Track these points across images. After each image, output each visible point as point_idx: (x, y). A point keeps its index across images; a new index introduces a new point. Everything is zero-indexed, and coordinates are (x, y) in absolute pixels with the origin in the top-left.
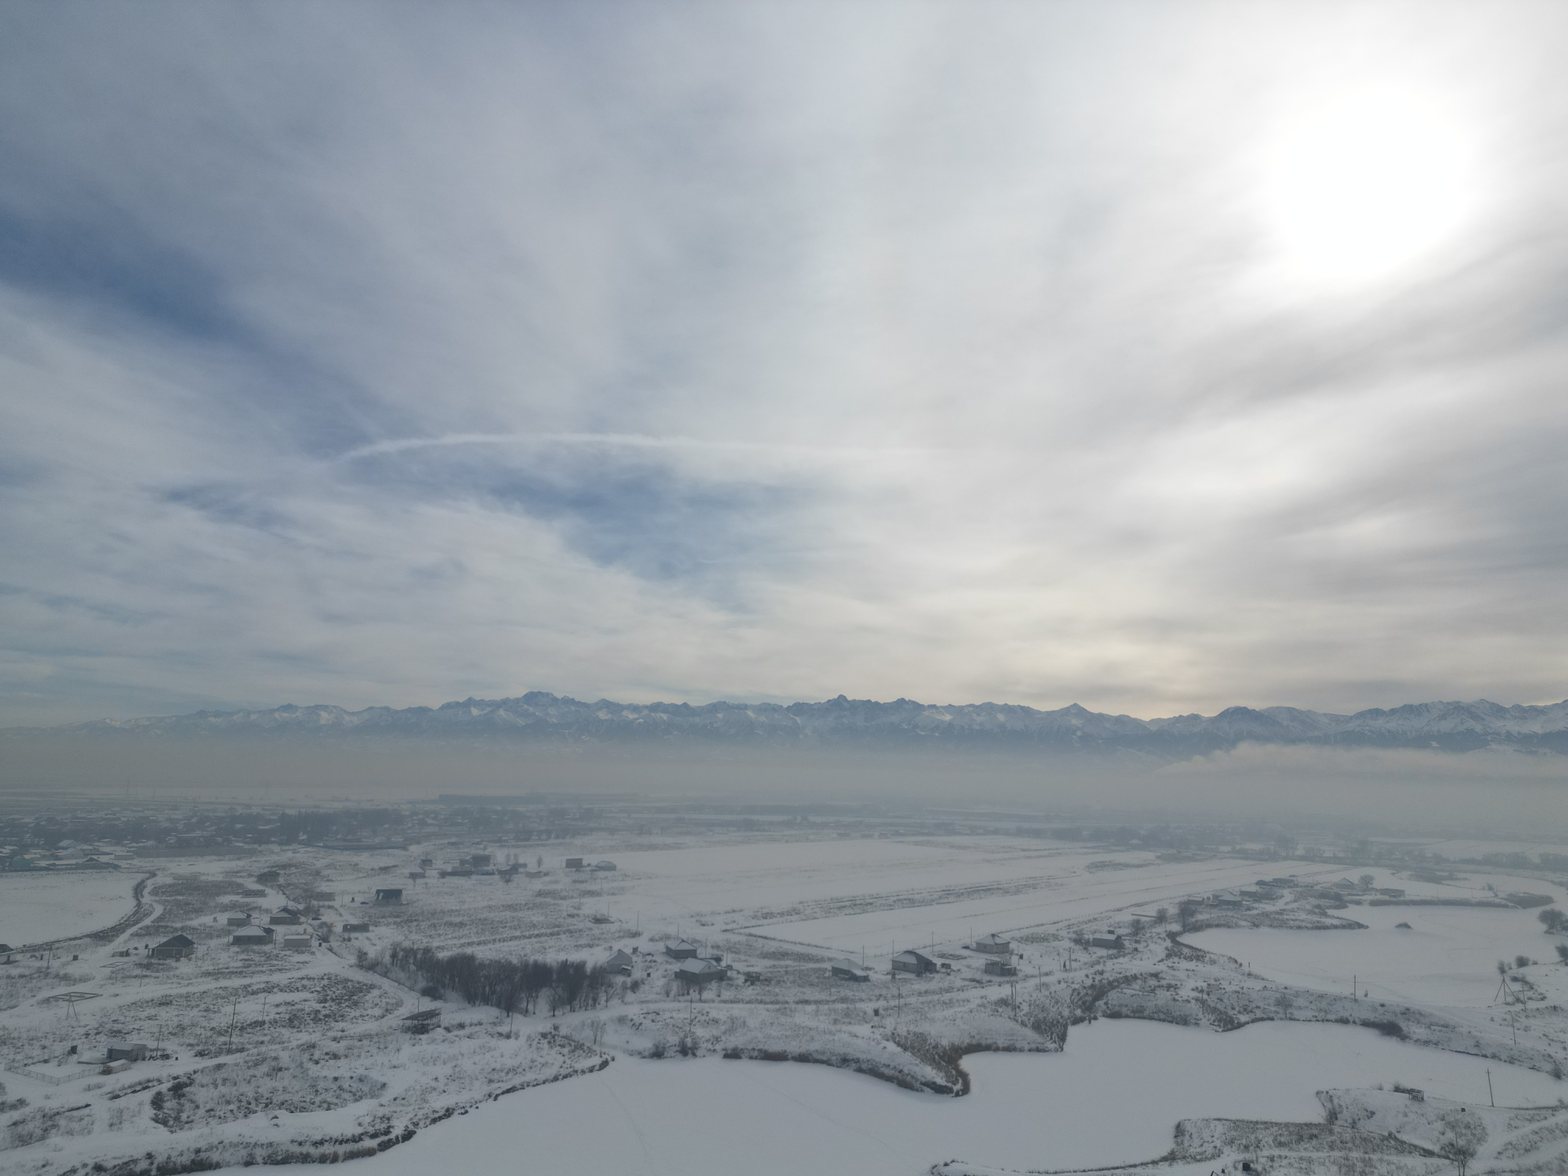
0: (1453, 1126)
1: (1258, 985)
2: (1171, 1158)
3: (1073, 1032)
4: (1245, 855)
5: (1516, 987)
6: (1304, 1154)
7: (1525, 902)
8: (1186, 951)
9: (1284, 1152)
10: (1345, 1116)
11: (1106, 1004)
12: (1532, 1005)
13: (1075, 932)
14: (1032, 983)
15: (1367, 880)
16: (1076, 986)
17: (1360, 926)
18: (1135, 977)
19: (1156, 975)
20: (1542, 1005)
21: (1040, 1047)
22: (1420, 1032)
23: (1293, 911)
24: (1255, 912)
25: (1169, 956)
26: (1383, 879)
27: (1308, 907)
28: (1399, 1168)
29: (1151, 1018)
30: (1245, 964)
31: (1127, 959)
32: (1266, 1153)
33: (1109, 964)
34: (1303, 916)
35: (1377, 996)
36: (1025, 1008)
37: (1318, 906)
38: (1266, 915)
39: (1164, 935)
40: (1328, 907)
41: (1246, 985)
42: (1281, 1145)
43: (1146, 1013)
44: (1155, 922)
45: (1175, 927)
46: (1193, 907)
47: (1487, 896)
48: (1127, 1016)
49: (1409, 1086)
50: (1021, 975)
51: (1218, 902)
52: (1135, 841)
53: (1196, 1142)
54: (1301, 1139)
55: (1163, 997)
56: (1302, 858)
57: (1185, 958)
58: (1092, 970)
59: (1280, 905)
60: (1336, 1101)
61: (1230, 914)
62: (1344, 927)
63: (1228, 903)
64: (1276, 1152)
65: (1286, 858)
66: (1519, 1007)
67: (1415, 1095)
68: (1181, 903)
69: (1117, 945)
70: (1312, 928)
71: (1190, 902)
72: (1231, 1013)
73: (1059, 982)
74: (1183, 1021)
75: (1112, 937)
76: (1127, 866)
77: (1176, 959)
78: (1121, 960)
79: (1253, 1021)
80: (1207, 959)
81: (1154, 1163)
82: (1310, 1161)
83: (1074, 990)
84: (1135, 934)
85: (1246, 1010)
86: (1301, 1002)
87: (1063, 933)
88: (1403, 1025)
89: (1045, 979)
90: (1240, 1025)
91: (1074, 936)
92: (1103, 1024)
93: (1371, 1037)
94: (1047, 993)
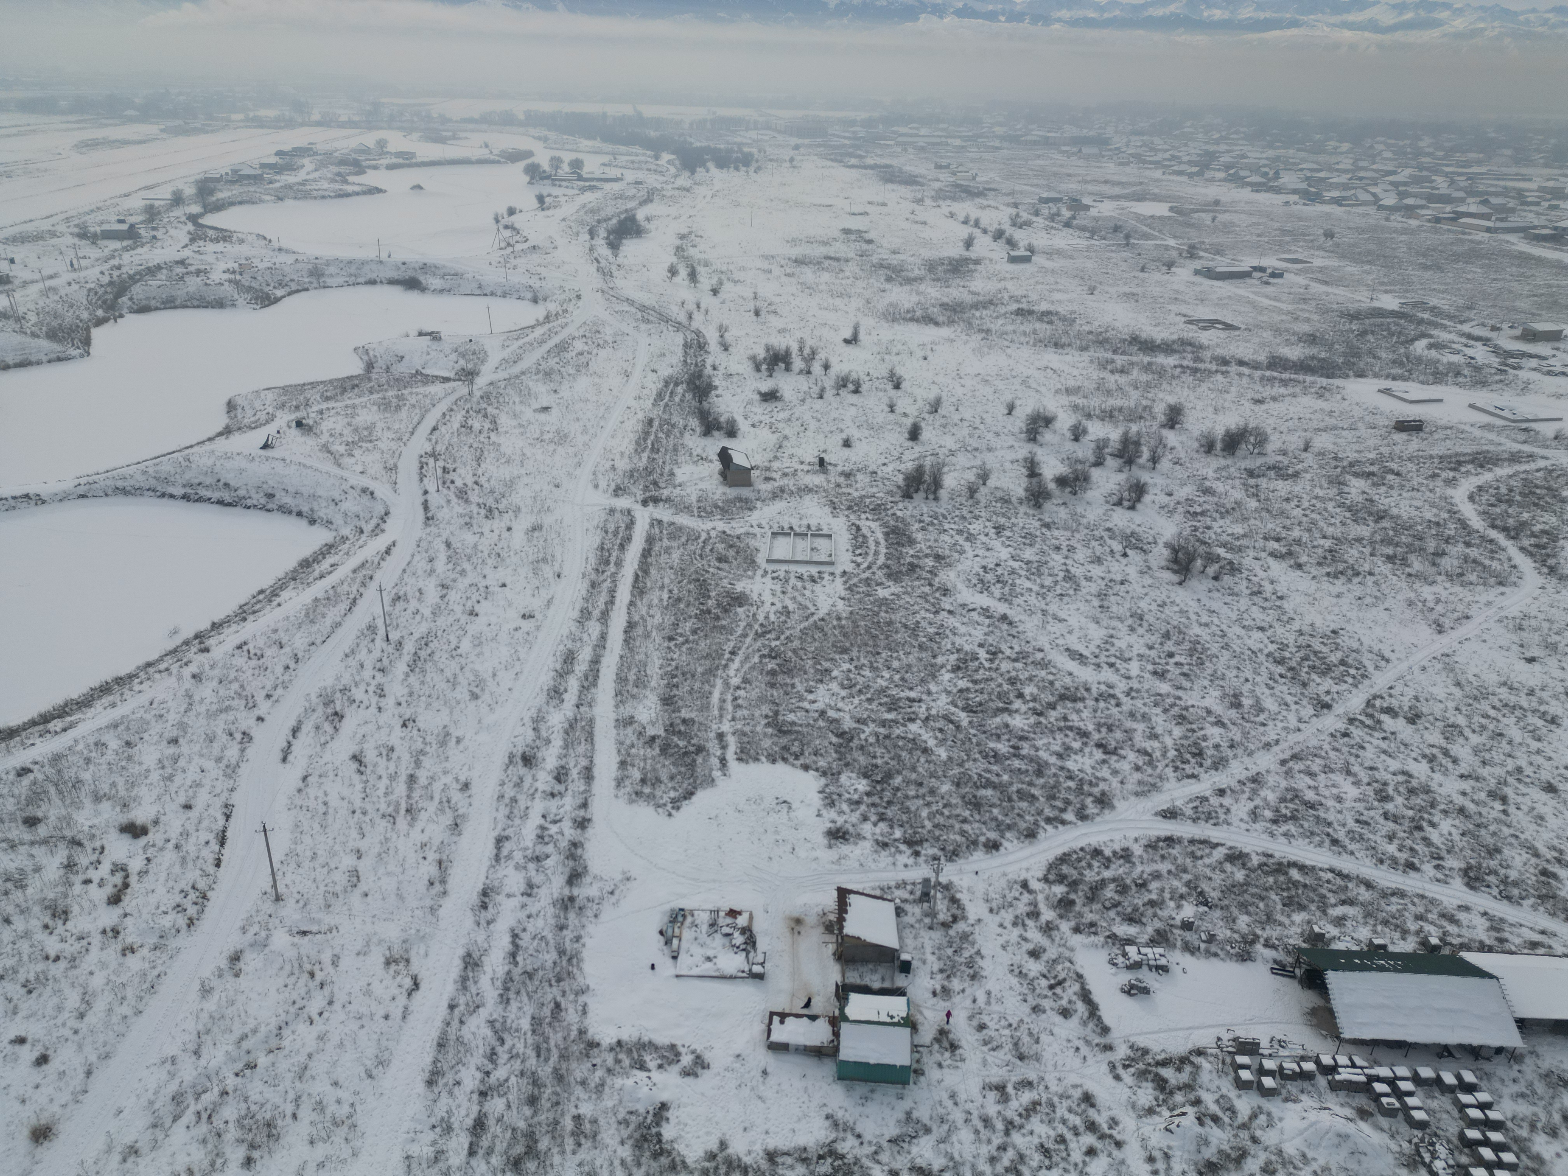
0: (463, 355)
1: (289, 259)
2: (227, 432)
3: (97, 334)
4: (260, 123)
5: (507, 233)
6: (349, 402)
7: (513, 157)
8: (210, 233)
9: (331, 404)
10: (381, 364)
11: (131, 299)
12: (519, 247)
13: (77, 226)
14: (34, 289)
15: (382, 144)
16: (92, 286)
17: (379, 191)
18: (159, 268)
19: (182, 262)
20: (525, 246)
21: (62, 355)
22: (435, 282)
23: (315, 180)
24: (277, 185)
25: (193, 240)
26: (397, 142)
27: (329, 175)
28: (425, 396)
29: (184, 307)
30: (275, 240)
31: (146, 248)
32: (315, 408)
33: (126, 257)
34: (325, 185)
35: (399, 256)
36: (33, 318)
37: (339, 174)
38: (289, 187)
39: (183, 219)
40: (349, 174)
41: (277, 261)
42: (328, 399)
43: (178, 302)
44: (172, 205)
45: (196, 209)
46: (211, 185)
47: (483, 153)
48: (157, 309)
49: (429, 330)
50: (17, 282)
51: (237, 178)
52: (130, 112)
53: (249, 412)
54: (344, 390)
55: (193, 284)
56: (319, 124)
57: (211, 240)
58: (107, 266)
59: (301, 175)
60: (371, 353)
61: (252, 189)
62: (364, 193)
63: (249, 177)
64: (324, 406)
65: (303, 124)
66: (510, 249)
67: (435, 336)
68: (197, 182)
69: (131, 235)
70: (335, 197)
71: (207, 180)
72: (266, 289)
73: (69, 284)
74: (220, 304)
75: (124, 227)
76: (126, 143)
77: (201, 243)
78: (139, 250)
79: (289, 294)
80: (234, 239)
81: (210, 439)
82: (354, 407)
83: (90, 290)
84: (151, 220)
85: (281, 284)
86: (332, 270)
87: (62, 228)
88: (422, 278)
89: (49, 283)
90: (277, 300)
91: (76, 230)
92: (131, 322)
93: (396, 293)
94: (57, 298)
